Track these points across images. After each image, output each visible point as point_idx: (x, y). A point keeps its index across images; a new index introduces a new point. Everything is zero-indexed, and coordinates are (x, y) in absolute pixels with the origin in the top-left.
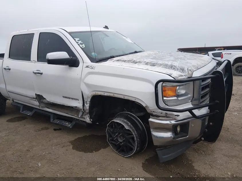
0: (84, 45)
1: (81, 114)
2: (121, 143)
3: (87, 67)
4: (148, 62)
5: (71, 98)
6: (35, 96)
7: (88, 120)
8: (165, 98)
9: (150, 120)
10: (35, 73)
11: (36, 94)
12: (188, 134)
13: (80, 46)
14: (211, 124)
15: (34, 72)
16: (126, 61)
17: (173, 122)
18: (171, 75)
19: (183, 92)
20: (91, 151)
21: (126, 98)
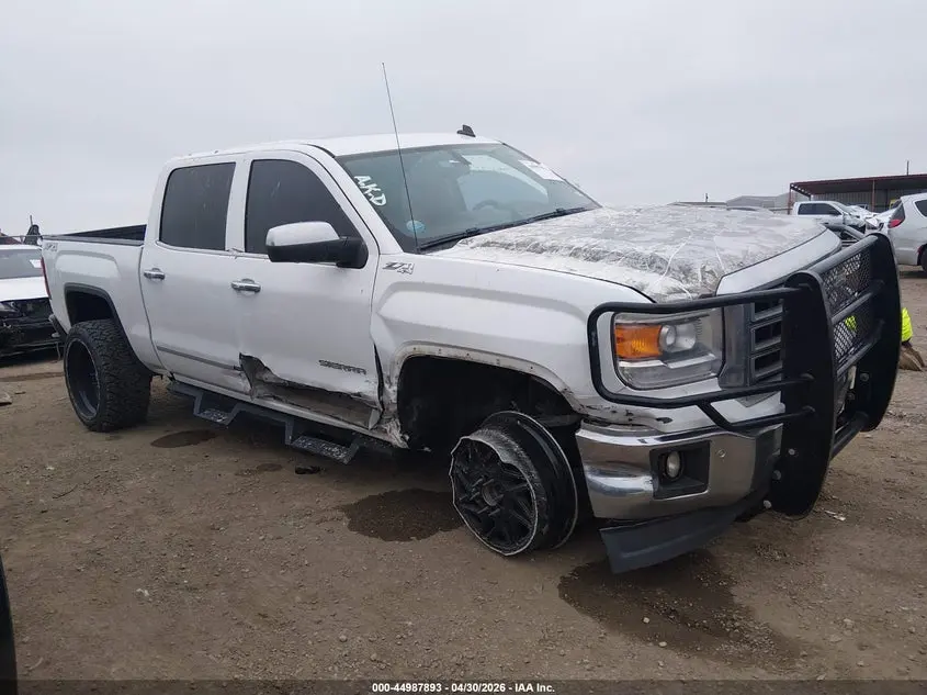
0: (383, 197)
1: (374, 416)
2: (493, 509)
3: (390, 266)
4: (579, 249)
5: (345, 367)
6: (237, 362)
7: (395, 436)
8: (622, 364)
9: (581, 433)
10: (240, 289)
11: (240, 355)
12: (707, 482)
13: (370, 202)
14: (792, 452)
15: (233, 286)
16: (510, 245)
17: (652, 441)
18: (643, 289)
19: (687, 343)
20: (403, 536)
21: (504, 363)
